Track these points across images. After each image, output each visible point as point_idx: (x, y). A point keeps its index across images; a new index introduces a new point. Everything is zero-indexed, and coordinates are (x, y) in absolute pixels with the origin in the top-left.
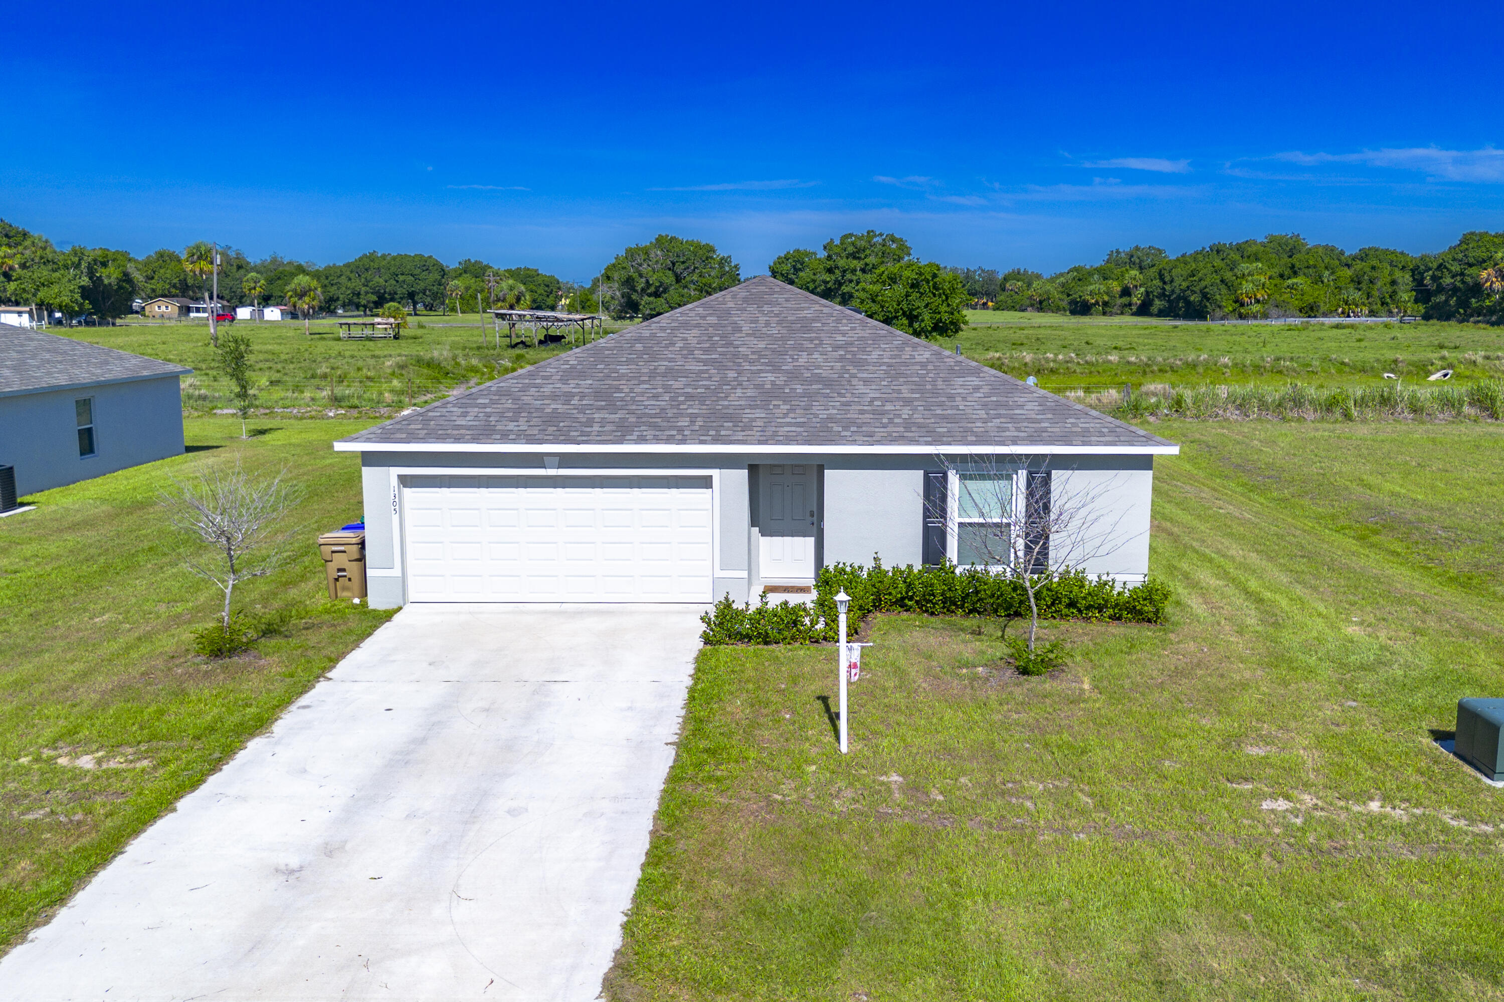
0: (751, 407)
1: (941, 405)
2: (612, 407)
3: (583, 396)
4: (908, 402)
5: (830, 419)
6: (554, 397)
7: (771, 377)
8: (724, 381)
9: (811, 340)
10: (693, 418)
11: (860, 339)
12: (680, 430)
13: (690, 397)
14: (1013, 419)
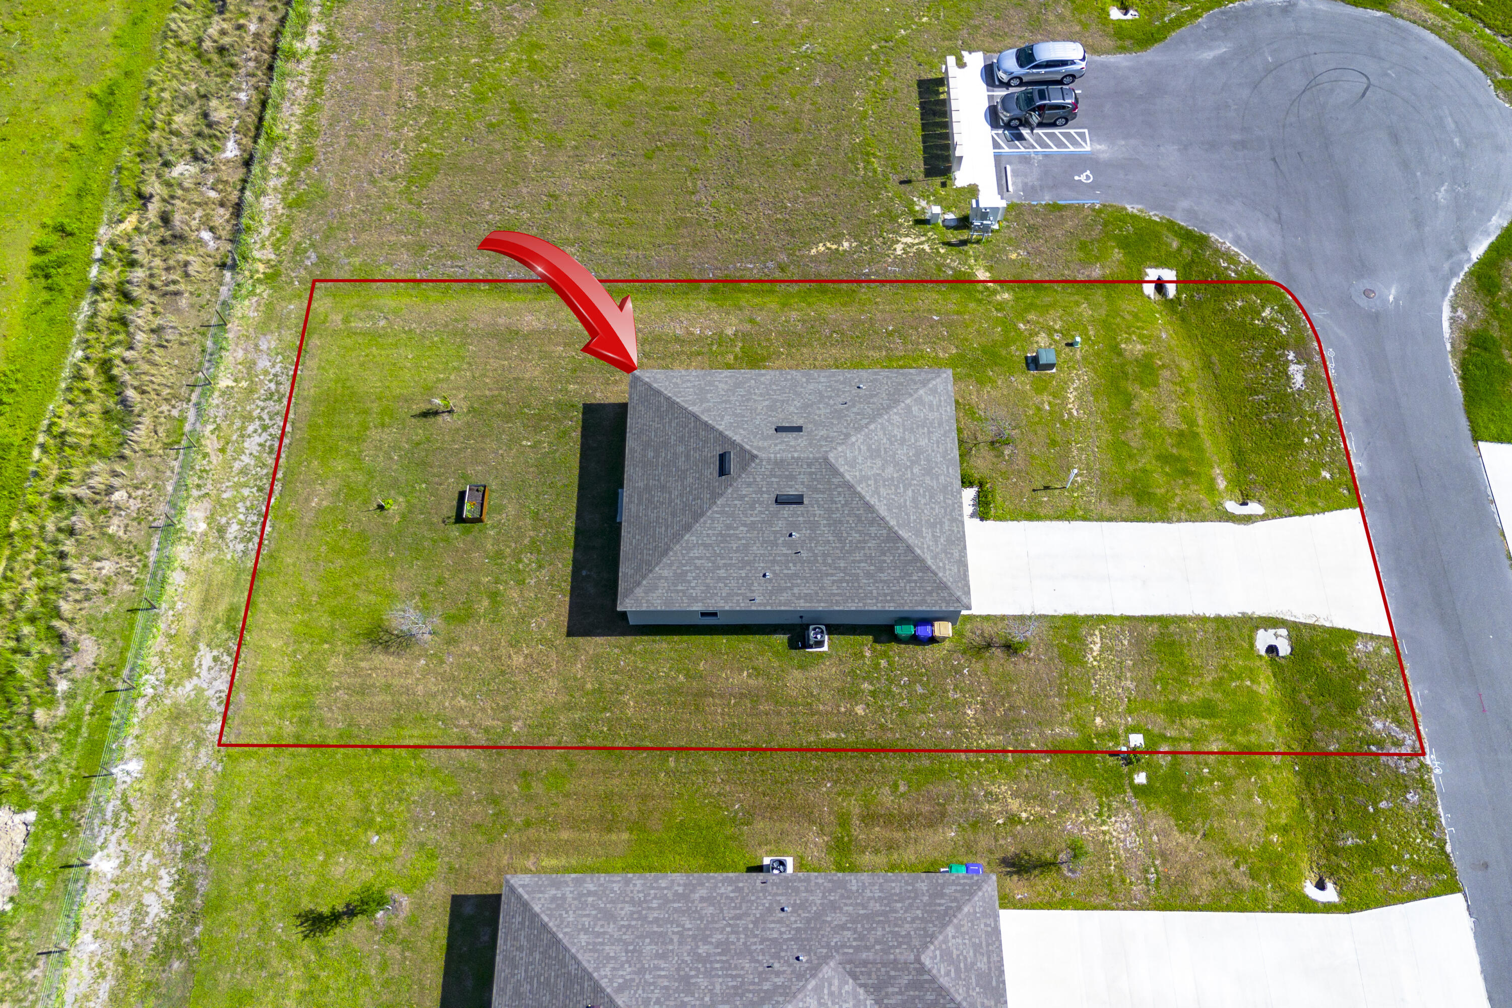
0: (938, 479)
1: (931, 423)
2: (942, 523)
3: (933, 532)
4: (929, 432)
5: (944, 457)
6: (936, 542)
7: (916, 470)
8: (921, 486)
9: (886, 452)
10: (945, 498)
11: (885, 434)
12: (954, 503)
13: (931, 497)
14: (939, 406)
